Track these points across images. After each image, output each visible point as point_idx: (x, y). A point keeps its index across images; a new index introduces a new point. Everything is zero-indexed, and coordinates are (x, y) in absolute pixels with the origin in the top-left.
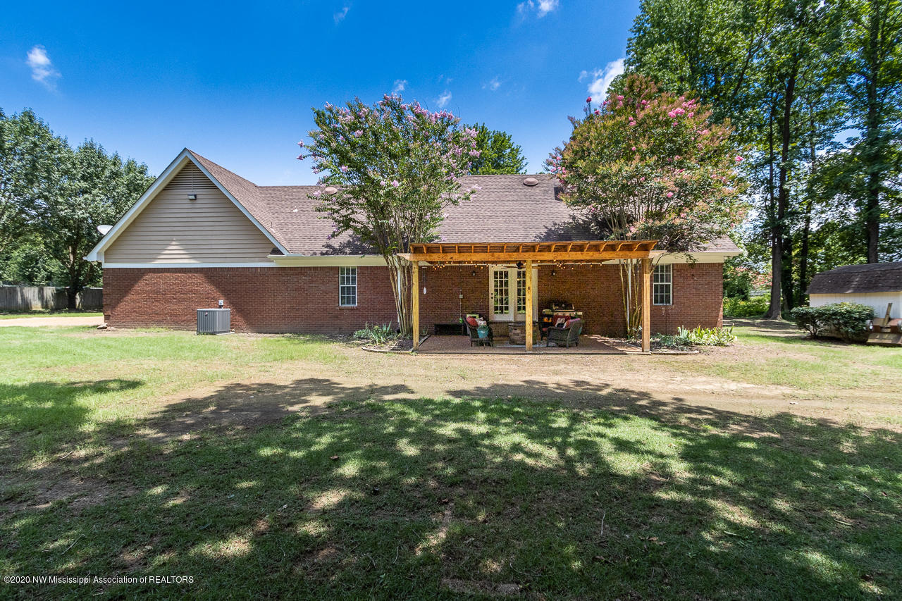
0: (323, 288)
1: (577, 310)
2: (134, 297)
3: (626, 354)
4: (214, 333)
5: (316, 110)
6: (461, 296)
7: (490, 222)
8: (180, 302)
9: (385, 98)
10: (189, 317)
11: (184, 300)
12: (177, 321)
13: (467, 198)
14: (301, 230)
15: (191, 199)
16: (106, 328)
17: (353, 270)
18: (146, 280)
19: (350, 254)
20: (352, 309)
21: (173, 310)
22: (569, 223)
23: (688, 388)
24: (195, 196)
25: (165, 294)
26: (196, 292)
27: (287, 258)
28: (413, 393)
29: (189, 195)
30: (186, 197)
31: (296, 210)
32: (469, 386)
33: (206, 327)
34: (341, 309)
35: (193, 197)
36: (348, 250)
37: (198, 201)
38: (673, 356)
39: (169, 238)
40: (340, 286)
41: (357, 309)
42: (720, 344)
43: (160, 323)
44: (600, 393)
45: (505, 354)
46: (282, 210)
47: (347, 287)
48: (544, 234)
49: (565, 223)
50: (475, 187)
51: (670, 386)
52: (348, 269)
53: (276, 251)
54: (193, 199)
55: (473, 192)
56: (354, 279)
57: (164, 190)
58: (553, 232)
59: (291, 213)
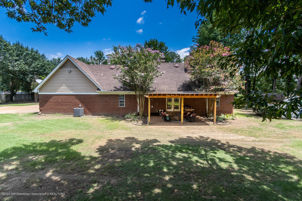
0: (114, 101)
1: (192, 109)
2: (50, 104)
3: (209, 125)
4: (80, 116)
5: (114, 46)
6: (157, 104)
7: (165, 80)
8: (66, 105)
9: (137, 44)
10: (69, 110)
11: (67, 105)
12: (65, 112)
13: (161, 75)
14: (105, 82)
15: (69, 72)
16: (41, 114)
17: (123, 95)
18: (54, 98)
19: (123, 91)
20: (123, 108)
21: (64, 108)
22: (190, 81)
23: (229, 138)
24: (71, 71)
25: (61, 103)
26: (71, 102)
27: (102, 92)
28: (160, 142)
29: (69, 70)
30: (68, 71)
31: (102, 74)
32: (173, 139)
33: (77, 114)
34: (120, 108)
35: (70, 71)
36: (122, 89)
37: (71, 72)
38: (222, 125)
39: (62, 84)
40: (119, 100)
41: (125, 108)
42: (233, 119)
43: (59, 112)
44: (208, 141)
45: (175, 125)
46: (97, 74)
47: (122, 101)
48: (182, 85)
49: (188, 81)
50: (164, 72)
51: (224, 138)
52: (122, 95)
53: (98, 89)
54: (70, 72)
55: (163, 73)
56: (124, 98)
57: (59, 68)
58: (185, 84)
59: (101, 75)
